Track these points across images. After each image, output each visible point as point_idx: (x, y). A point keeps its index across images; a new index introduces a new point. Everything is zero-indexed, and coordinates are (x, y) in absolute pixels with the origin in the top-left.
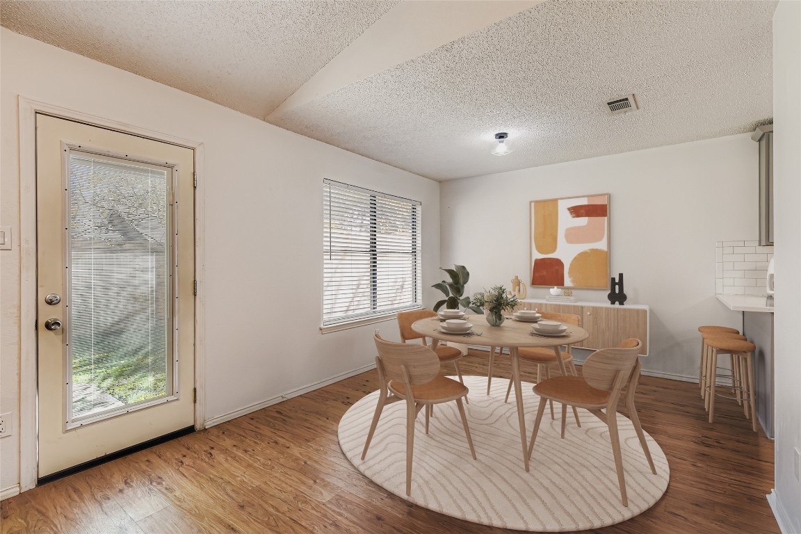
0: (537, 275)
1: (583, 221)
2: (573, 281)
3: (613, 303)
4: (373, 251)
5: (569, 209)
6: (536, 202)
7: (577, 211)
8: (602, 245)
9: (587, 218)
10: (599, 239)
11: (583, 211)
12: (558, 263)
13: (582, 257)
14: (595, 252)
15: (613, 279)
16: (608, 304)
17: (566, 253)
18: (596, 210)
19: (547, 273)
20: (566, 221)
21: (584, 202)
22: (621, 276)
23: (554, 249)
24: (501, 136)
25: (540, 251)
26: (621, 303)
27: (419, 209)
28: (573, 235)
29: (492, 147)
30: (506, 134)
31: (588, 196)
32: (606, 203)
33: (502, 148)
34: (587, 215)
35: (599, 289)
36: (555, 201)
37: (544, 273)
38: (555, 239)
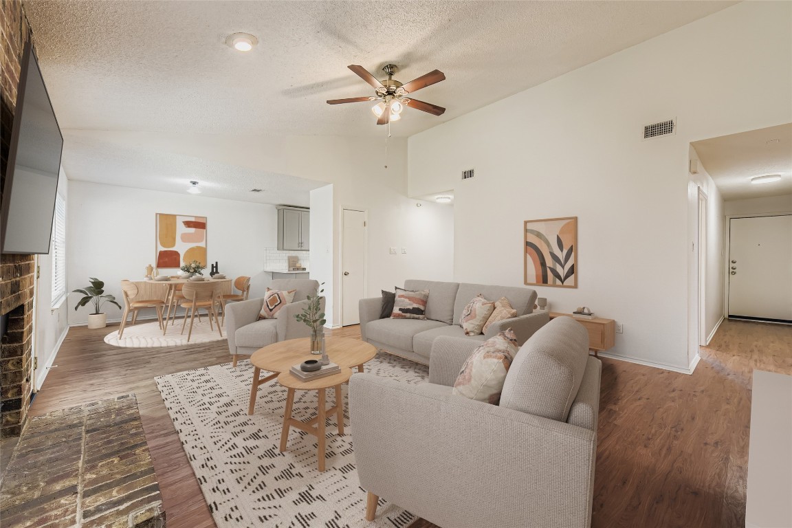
0: (161, 261)
1: (192, 230)
3: (213, 275)
5: (184, 222)
6: (160, 214)
7: (188, 224)
8: (202, 244)
9: (194, 229)
10: (202, 241)
11: (192, 225)
12: (176, 254)
13: (192, 250)
14: (198, 248)
15: (212, 265)
17: (181, 248)
18: (200, 225)
20: (181, 229)
21: (193, 219)
22: (217, 263)
23: (173, 245)
25: (163, 245)
28: (185, 238)
30: (197, 183)
31: (195, 217)
32: (204, 221)
33: (194, 190)
34: (194, 227)
36: (174, 216)
37: (167, 260)
38: (174, 239)
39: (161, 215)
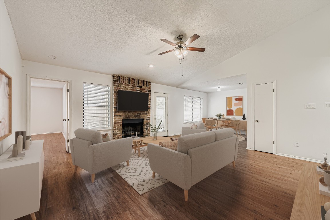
1: (238, 102)
2: (235, 114)
3: (243, 120)
4: (192, 109)
7: (236, 99)
8: (241, 107)
10: (241, 105)
11: (237, 100)
12: (232, 111)
13: (237, 109)
14: (240, 108)
15: (243, 115)
16: (242, 120)
17: (234, 108)
18: (240, 99)
19: (230, 112)
20: (234, 102)
21: (238, 98)
22: (245, 114)
23: (231, 108)
24: (219, 87)
25: (228, 108)
26: (245, 120)
27: (202, 99)
28: (236, 105)
29: (217, 89)
31: (239, 96)
32: (242, 98)
33: (219, 90)
34: (238, 100)
35: (241, 116)
36: (232, 97)
37: (229, 113)
38: (232, 105)
39: (228, 97)
